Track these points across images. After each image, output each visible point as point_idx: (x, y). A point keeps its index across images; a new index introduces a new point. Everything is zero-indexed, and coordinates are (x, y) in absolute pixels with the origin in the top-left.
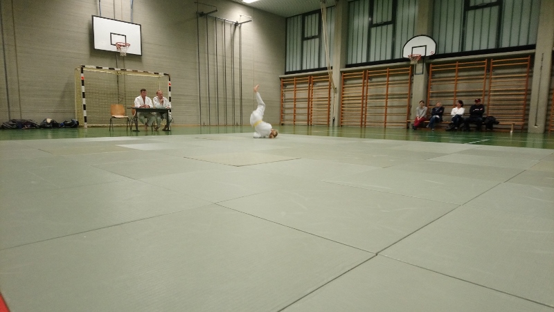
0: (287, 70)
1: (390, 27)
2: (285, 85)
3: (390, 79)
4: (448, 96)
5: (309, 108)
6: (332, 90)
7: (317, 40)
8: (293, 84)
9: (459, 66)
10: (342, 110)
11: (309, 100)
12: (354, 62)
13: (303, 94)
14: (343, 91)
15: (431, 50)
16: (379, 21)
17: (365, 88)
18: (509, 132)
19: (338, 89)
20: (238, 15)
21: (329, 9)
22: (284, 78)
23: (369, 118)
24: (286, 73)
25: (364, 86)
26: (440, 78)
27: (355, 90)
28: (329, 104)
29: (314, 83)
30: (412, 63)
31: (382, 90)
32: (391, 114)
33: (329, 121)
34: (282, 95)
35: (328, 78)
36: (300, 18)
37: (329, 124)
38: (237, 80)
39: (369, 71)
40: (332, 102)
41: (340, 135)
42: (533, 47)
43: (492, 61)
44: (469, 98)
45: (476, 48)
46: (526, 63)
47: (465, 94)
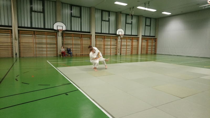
4: (70, 45)
9: (73, 35)
26: (67, 38)
37: (13, 57)
42: (90, 32)
43: (82, 35)
44: (77, 46)
45: (75, 30)
46: (90, 37)
47: (75, 44)
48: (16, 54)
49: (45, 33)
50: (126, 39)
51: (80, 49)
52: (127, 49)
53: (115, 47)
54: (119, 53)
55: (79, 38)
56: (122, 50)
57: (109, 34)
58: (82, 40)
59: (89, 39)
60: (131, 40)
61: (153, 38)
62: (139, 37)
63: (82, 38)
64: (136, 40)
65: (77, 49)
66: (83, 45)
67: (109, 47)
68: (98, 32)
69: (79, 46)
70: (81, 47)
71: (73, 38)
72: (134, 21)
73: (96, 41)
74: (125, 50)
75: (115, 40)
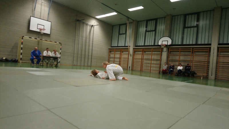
0: (112, 46)
1: (154, 32)
2: (110, 52)
3: (153, 53)
4: (176, 62)
5: (120, 62)
6: (129, 55)
7: (125, 35)
8: (114, 51)
9: (181, 50)
10: (133, 64)
11: (120, 58)
12: (139, 45)
13: (118, 56)
14: (134, 56)
15: (170, 43)
16: (150, 30)
17: (143, 55)
18: (201, 78)
19: (132, 55)
20: (93, 22)
21: (130, 24)
22: (110, 49)
23: (144, 68)
24: (112, 47)
25: (142, 55)
26: (173, 54)
27: (139, 56)
28: (128, 61)
29: (122, 52)
30: (162, 47)
31: (150, 57)
32: (153, 67)
33: (127, 67)
34: (109, 55)
35: (128, 50)
36: (118, 26)
37: (127, 69)
38: (91, 48)
39: (145, 49)
40: (129, 60)
41: (132, 74)
43: (194, 49)
45: (188, 43)
48: (130, 67)
49: (151, 50)
58: (193, 56)
66: (194, 62)
73: (218, 57)
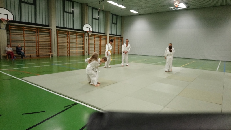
9: (25, 28)
15: (11, 18)
42: (48, 26)
43: (38, 29)
44: (30, 43)
45: (27, 21)
46: (49, 32)
47: (28, 42)
50: (94, 37)
51: (34, 49)
52: (96, 49)
53: (82, 45)
54: (86, 53)
55: (33, 33)
56: (90, 49)
57: (73, 29)
58: (38, 36)
59: (48, 35)
60: (99, 38)
61: (120, 38)
62: (107, 36)
63: (37, 32)
64: (104, 39)
65: (31, 48)
66: (39, 42)
67: (75, 45)
68: (59, 26)
69: (34, 44)
70: (37, 46)
71: (25, 32)
72: (101, 16)
73: (57, 37)
74: (94, 49)
75: (81, 37)
